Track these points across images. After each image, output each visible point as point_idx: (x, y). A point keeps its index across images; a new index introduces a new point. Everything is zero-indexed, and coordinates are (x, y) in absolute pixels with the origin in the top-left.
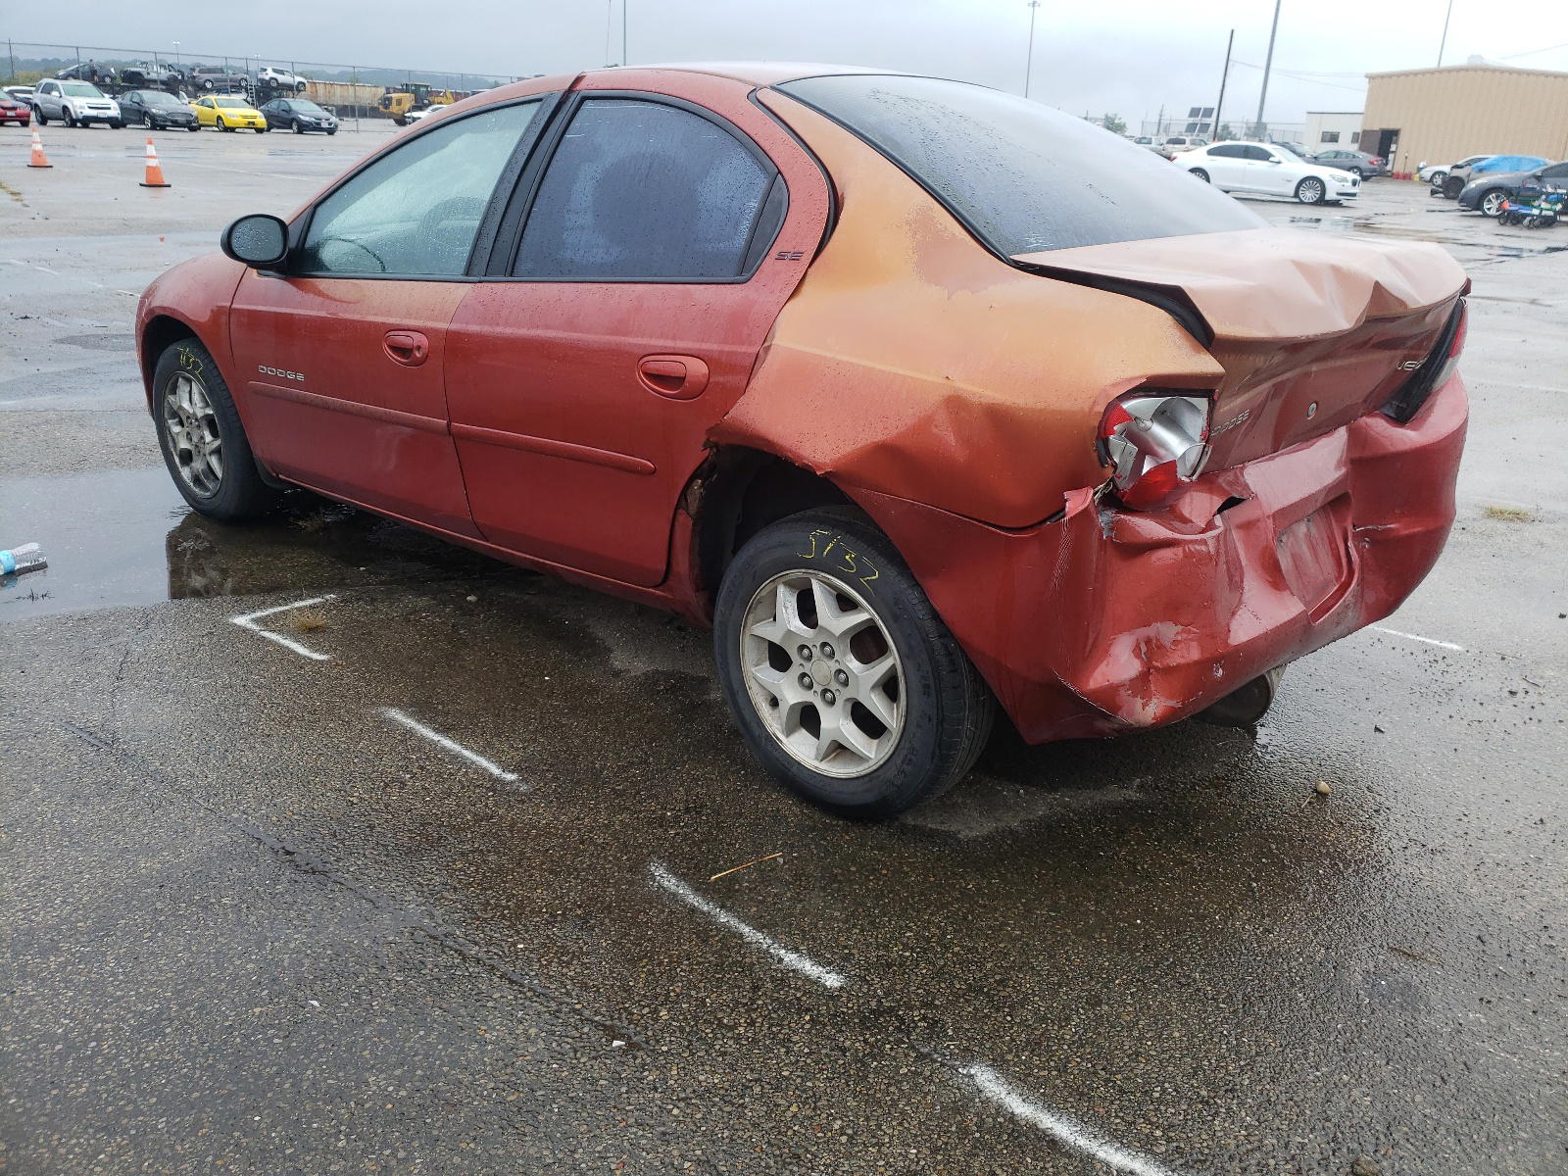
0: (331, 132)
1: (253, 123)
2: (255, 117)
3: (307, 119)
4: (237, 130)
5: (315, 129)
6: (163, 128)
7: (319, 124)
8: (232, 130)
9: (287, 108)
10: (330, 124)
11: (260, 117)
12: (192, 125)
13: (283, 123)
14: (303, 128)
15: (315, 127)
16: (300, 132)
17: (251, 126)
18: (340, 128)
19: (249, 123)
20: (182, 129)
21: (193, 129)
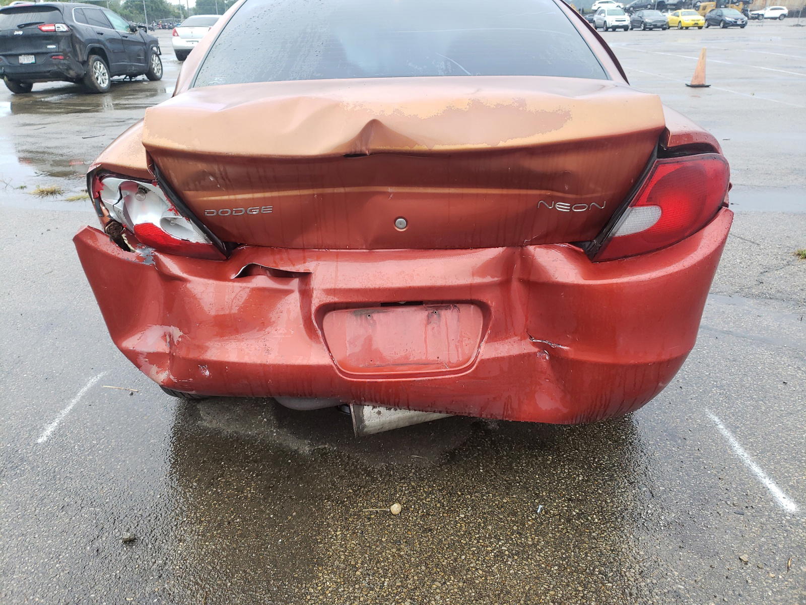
0: (743, 26)
1: (697, 24)
2: (699, 20)
3: (730, 19)
4: (690, 28)
5: (733, 25)
6: (651, 29)
7: (736, 22)
8: (687, 28)
9: (720, 14)
10: (743, 22)
11: (703, 20)
12: (665, 27)
13: (715, 22)
14: (727, 25)
15: (734, 24)
16: (724, 27)
17: (696, 25)
18: (748, 24)
19: (696, 24)
20: (658, 29)
21: (664, 29)
